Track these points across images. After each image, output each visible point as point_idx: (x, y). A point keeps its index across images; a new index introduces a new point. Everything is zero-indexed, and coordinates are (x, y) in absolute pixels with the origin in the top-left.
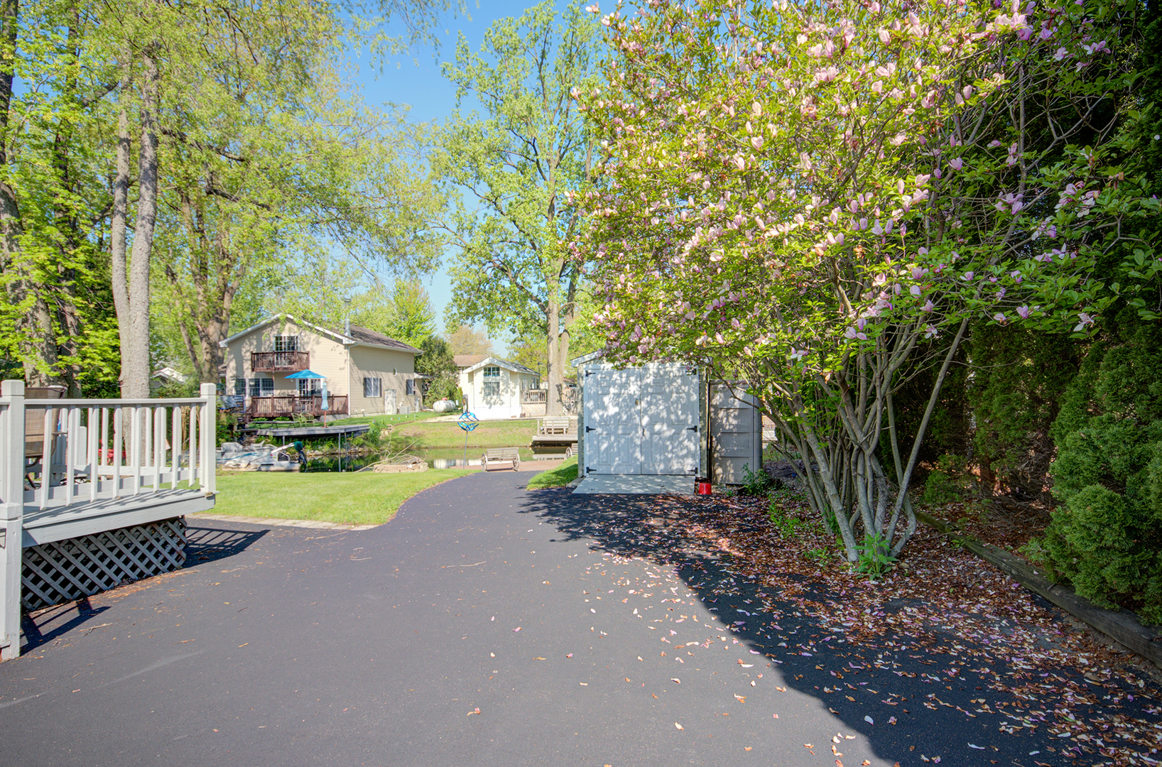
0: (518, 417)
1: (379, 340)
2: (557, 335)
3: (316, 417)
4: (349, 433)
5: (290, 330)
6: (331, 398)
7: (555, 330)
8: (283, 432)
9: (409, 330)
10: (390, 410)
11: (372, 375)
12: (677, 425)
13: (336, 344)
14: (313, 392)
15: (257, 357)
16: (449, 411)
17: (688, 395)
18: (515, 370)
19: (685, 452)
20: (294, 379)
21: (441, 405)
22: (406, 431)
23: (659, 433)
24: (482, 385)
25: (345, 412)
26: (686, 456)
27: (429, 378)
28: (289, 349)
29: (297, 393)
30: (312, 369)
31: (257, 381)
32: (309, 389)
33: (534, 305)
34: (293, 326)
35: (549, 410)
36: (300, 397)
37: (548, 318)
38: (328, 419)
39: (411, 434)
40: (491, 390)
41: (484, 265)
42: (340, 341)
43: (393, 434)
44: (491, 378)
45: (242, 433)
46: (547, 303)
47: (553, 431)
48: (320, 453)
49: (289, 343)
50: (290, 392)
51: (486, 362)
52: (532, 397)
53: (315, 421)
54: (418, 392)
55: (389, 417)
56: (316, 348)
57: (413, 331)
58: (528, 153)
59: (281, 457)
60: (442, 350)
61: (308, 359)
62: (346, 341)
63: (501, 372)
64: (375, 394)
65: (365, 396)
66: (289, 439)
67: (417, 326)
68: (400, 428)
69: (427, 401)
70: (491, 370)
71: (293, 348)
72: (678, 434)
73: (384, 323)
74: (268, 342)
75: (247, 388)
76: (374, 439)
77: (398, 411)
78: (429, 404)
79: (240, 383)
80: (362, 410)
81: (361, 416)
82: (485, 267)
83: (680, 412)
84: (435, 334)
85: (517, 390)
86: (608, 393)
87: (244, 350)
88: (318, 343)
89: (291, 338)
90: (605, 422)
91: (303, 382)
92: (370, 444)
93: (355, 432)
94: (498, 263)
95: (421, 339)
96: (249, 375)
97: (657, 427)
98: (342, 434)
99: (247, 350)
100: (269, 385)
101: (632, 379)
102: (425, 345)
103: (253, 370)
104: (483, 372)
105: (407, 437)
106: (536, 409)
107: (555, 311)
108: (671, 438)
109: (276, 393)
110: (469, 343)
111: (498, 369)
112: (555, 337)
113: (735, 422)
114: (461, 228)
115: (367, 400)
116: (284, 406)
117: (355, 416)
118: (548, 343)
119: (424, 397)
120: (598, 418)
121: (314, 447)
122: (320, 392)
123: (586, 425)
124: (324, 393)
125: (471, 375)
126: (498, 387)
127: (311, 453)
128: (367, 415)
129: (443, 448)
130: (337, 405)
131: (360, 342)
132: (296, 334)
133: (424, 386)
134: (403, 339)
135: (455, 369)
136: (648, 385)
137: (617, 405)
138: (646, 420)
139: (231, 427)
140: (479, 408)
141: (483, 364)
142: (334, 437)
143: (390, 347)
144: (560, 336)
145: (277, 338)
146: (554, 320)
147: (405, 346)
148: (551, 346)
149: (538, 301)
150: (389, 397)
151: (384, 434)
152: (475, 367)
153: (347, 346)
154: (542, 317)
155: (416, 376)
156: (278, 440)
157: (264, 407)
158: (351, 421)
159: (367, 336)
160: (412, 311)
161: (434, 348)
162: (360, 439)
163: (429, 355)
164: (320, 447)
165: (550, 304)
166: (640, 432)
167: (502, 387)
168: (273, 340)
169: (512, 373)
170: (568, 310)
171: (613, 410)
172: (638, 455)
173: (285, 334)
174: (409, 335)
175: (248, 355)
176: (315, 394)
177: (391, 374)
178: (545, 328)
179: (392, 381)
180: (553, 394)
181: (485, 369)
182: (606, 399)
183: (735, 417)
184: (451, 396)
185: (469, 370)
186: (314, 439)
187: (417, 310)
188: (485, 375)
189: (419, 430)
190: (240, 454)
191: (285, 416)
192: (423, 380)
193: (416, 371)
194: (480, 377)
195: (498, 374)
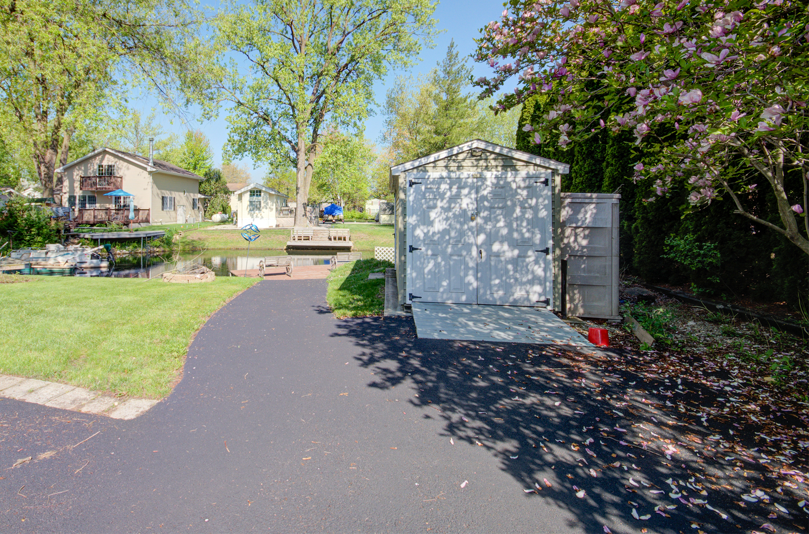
0: (274, 227)
1: (173, 169)
2: (304, 167)
3: (124, 225)
4: (150, 237)
5: (108, 161)
6: (137, 210)
7: (302, 163)
8: (98, 235)
9: (195, 165)
10: (181, 221)
11: (167, 194)
12: (523, 245)
13: (141, 170)
14: (124, 206)
15: (84, 180)
16: (223, 222)
17: (535, 209)
18: (273, 193)
19: (530, 277)
20: (111, 196)
21: (217, 217)
22: (192, 236)
23: (498, 255)
24: (249, 203)
25: (147, 221)
26: (531, 282)
27: (209, 197)
28: (108, 173)
29: (112, 206)
30: (124, 189)
31: (84, 197)
32: (122, 204)
33: (287, 146)
34: (110, 157)
35: (297, 222)
36: (116, 210)
37: (297, 155)
38: (133, 226)
39: (195, 238)
40: (254, 207)
41: (252, 115)
42: (145, 169)
43: (183, 238)
44: (255, 198)
45: (67, 237)
46: (297, 144)
47: (303, 238)
48: (127, 252)
49: (108, 170)
50: (108, 206)
51: (251, 186)
52: (284, 212)
53: (124, 227)
54: (201, 207)
55: (180, 225)
56: (127, 172)
57: (198, 166)
58: (287, 33)
59: (93, 256)
60: (218, 178)
61: (121, 181)
62: (149, 169)
63: (262, 194)
64: (170, 208)
65: (163, 210)
66: (103, 241)
67: (201, 162)
68: (188, 233)
69: (207, 214)
70: (255, 192)
71: (111, 174)
72: (522, 256)
73: (178, 160)
74: (93, 168)
75: (77, 202)
76: (168, 242)
77: (186, 221)
78: (209, 217)
79: (72, 199)
80: (161, 220)
81: (159, 224)
82: (252, 117)
83: (524, 230)
84: (213, 167)
85: (274, 207)
86: (435, 207)
87: (75, 174)
88: (128, 169)
89: (109, 166)
90: (429, 240)
91: (118, 198)
92: (165, 246)
93: (154, 236)
94: (262, 114)
95: (203, 171)
96: (78, 193)
97: (496, 247)
98: (144, 238)
99: (77, 174)
100: (93, 200)
101: (465, 191)
102: (206, 175)
103: (81, 189)
104: (249, 193)
105: (193, 241)
106: (287, 221)
107: (303, 149)
108: (515, 261)
109: (98, 206)
110: (235, 175)
111: (260, 192)
112: (302, 169)
113: (584, 243)
114: (235, 88)
115: (164, 212)
116: (102, 216)
117: (155, 224)
118: (298, 173)
119: (205, 211)
120: (422, 236)
121: (122, 247)
122: (129, 206)
123: (409, 242)
124: (132, 208)
125: (240, 197)
126: (260, 204)
127: (121, 253)
128: (164, 224)
129: (220, 249)
130: (142, 215)
131: (160, 170)
132: (113, 164)
133: (204, 202)
134: (191, 170)
135: (227, 192)
136: (484, 198)
137: (447, 219)
138: (481, 238)
139: (58, 231)
140: (244, 220)
141: (249, 188)
142: (137, 240)
143: (181, 174)
144: (306, 168)
145: (99, 166)
146: (302, 157)
147: (192, 174)
148: (299, 175)
149: (290, 142)
150: (180, 210)
151: (176, 238)
152: (243, 190)
153: (150, 173)
154: (293, 155)
155: (200, 196)
156: (95, 242)
157: (88, 216)
158: (152, 228)
159: (164, 166)
160: (197, 152)
161: (214, 177)
162: (157, 242)
163: (208, 181)
164: (127, 248)
165: (299, 145)
166: (474, 252)
167: (262, 205)
168: (96, 167)
169: (270, 194)
170: (312, 149)
171: (439, 226)
172: (471, 278)
173: (105, 163)
174: (195, 168)
175: (78, 178)
176: (126, 207)
177: (182, 194)
178: (295, 163)
179: (183, 199)
180: (301, 211)
181: (251, 192)
182: (433, 215)
183: (585, 237)
184: (224, 211)
185: (239, 192)
186: (123, 242)
187: (201, 151)
188: (251, 195)
189: (203, 236)
190: (62, 253)
191: (101, 223)
192: (205, 199)
193: (200, 192)
194: (247, 197)
195: (260, 195)
